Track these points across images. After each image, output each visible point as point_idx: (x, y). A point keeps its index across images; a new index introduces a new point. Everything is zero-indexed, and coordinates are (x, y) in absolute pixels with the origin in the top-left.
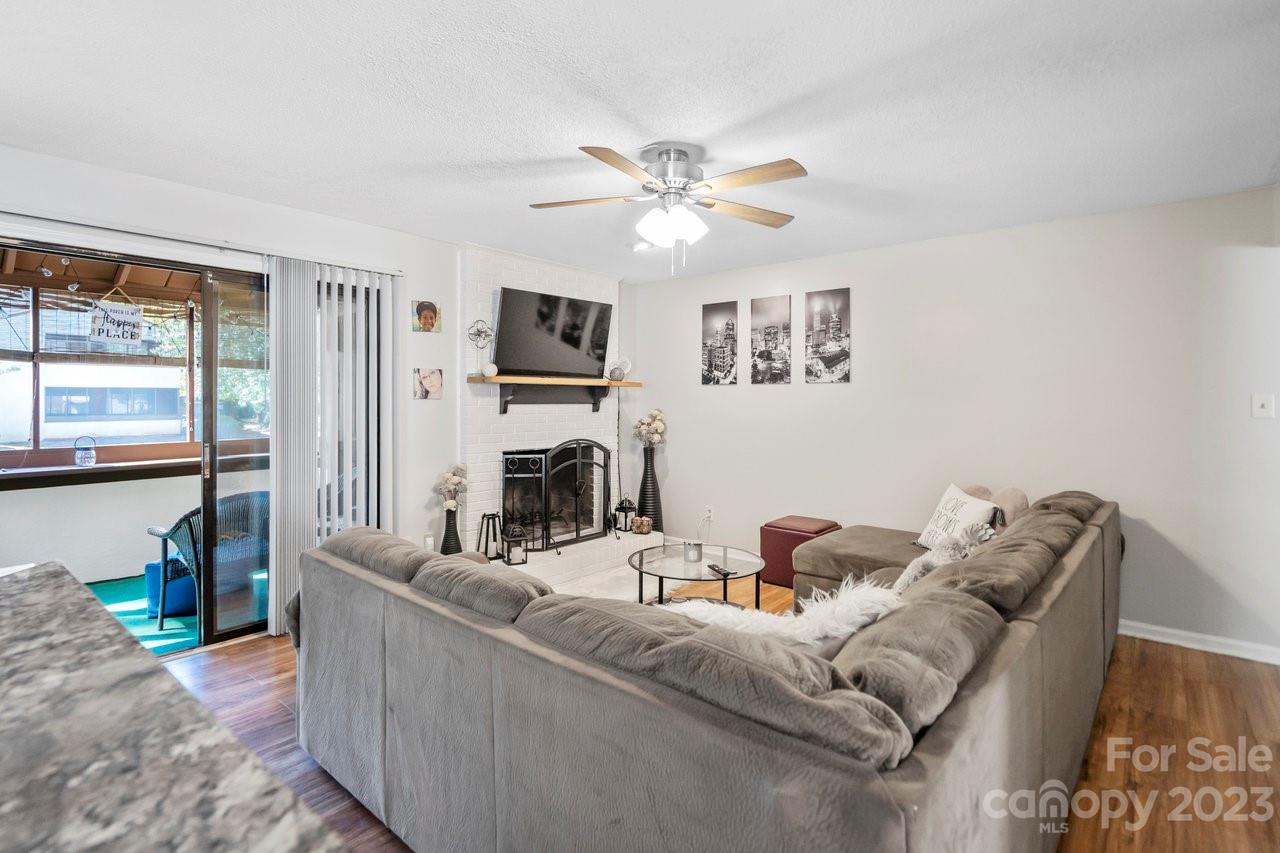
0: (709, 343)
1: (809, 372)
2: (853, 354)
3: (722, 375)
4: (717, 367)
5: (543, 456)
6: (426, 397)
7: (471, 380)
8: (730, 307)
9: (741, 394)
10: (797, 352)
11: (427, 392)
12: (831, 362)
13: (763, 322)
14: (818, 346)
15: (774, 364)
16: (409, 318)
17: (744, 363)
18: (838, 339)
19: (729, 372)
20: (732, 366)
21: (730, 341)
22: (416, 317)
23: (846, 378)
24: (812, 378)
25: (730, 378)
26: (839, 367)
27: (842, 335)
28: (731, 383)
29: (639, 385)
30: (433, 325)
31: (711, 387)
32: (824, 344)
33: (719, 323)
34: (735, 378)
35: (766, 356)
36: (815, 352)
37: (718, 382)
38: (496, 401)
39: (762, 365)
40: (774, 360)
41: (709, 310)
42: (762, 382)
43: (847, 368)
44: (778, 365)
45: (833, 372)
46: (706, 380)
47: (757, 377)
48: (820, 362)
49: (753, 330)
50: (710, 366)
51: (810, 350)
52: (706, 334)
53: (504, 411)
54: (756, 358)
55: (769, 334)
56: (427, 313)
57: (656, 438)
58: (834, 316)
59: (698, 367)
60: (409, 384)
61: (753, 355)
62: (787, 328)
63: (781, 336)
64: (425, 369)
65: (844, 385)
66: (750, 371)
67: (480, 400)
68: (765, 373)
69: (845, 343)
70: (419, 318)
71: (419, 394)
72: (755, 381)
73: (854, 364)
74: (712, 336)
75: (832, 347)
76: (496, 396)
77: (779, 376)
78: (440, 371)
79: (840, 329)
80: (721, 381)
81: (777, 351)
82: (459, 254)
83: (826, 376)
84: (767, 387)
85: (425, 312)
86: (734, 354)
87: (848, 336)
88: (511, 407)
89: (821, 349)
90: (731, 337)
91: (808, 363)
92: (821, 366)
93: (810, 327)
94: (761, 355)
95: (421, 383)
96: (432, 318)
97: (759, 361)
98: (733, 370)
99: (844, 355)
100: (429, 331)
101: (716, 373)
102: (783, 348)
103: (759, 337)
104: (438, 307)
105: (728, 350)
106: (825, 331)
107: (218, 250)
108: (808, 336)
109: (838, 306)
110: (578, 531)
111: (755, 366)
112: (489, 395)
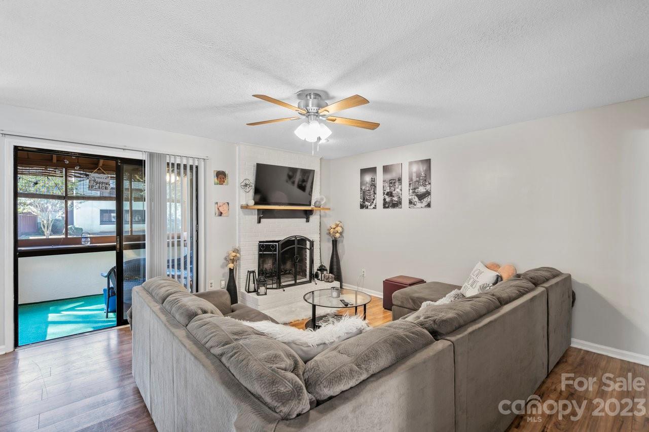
0: (363, 188)
1: (411, 202)
2: (432, 194)
3: (370, 204)
4: (367, 200)
5: (277, 244)
7: (242, 207)
8: (373, 170)
9: (378, 214)
10: (405, 192)
12: (421, 197)
13: (389, 177)
14: (415, 189)
15: (393, 199)
16: (212, 179)
17: (379, 198)
18: (424, 185)
19: (373, 202)
20: (374, 199)
21: (373, 187)
22: (216, 178)
23: (429, 205)
24: (412, 205)
25: (373, 206)
26: (425, 200)
27: (427, 183)
28: (374, 208)
29: (329, 209)
30: (224, 182)
31: (364, 210)
32: (418, 188)
33: (368, 178)
34: (375, 206)
35: (390, 194)
36: (414, 192)
37: (367, 208)
38: (256, 217)
39: (388, 199)
40: (394, 196)
41: (364, 171)
42: (388, 207)
43: (429, 200)
44: (395, 199)
45: (422, 202)
46: (362, 207)
47: (386, 205)
48: (416, 198)
49: (384, 181)
50: (364, 199)
51: (411, 191)
52: (362, 184)
53: (259, 222)
54: (385, 195)
55: (391, 183)
57: (338, 235)
58: (423, 174)
59: (358, 200)
60: (212, 209)
61: (384, 193)
62: (400, 180)
63: (397, 184)
64: (220, 202)
65: (428, 209)
66: (382, 202)
67: (247, 217)
68: (389, 203)
69: (428, 187)
70: (217, 179)
71: (217, 214)
72: (385, 207)
73: (433, 199)
74: (365, 185)
75: (422, 190)
76: (255, 214)
77: (396, 205)
78: (228, 203)
79: (425, 180)
80: (369, 207)
81: (396, 192)
82: (237, 148)
83: (419, 205)
84: (391, 210)
86: (375, 193)
87: (430, 184)
88: (262, 220)
89: (416, 191)
90: (373, 185)
91: (410, 198)
92: (416, 199)
93: (411, 179)
94: (388, 194)
95: (218, 209)
96: (223, 179)
97: (386, 197)
98: (375, 202)
99: (428, 194)
100: (222, 184)
101: (367, 203)
102: (398, 190)
103: (387, 185)
104: (227, 173)
105: (372, 192)
106: (418, 182)
108: (410, 184)
109: (425, 168)
110: (295, 280)
111: (384, 200)
112: (252, 214)
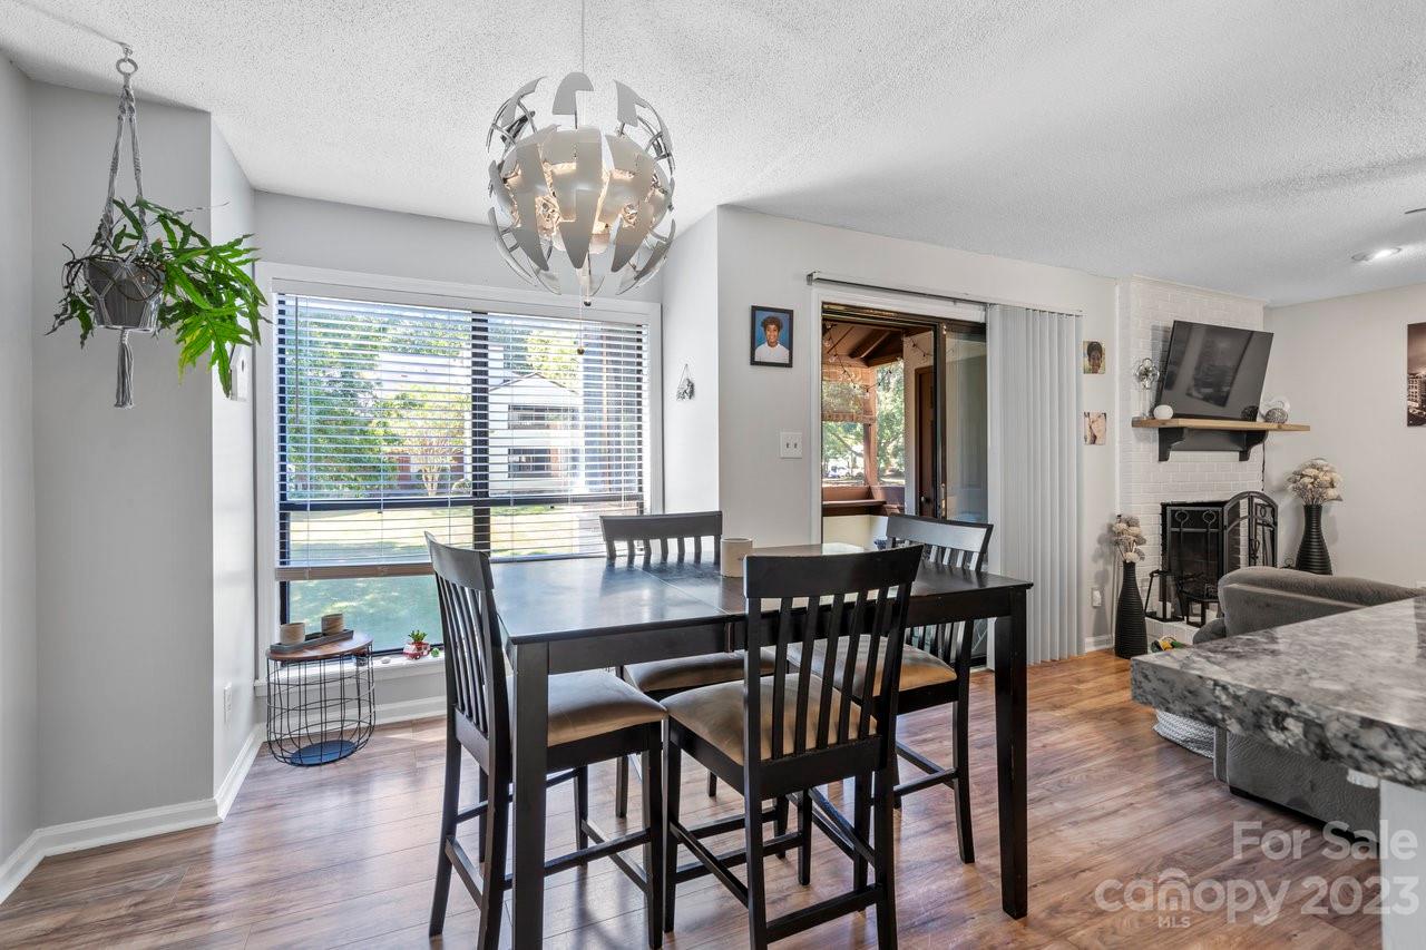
0: (1422, 372)
5: (1219, 509)
6: (1094, 443)
7: (1137, 423)
11: (1095, 437)
22: (1087, 359)
29: (1307, 428)
30: (1099, 366)
38: (1156, 447)
41: (1422, 332)
52: (1415, 362)
53: (1163, 457)
56: (1095, 351)
59: (1398, 404)
60: (1076, 430)
64: (1094, 410)
67: (1142, 445)
70: (1089, 360)
71: (1088, 439)
76: (1154, 441)
78: (1105, 414)
82: (1117, 289)
85: (1094, 353)
88: (1169, 454)
95: (1090, 427)
96: (1099, 359)
100: (1096, 372)
104: (1103, 346)
107: (951, 303)
112: (1147, 439)
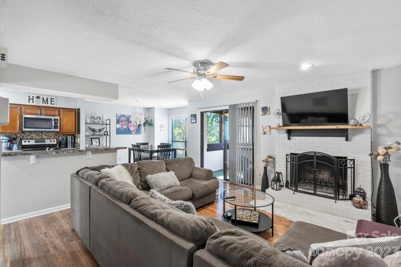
5: (294, 156)
6: (265, 134)
11: (265, 133)
22: (262, 112)
30: (267, 113)
53: (289, 139)
56: (265, 110)
64: (265, 125)
71: (263, 133)
76: (285, 134)
78: (269, 126)
85: (264, 110)
95: (263, 130)
96: (266, 111)
100: (266, 115)
104: (268, 107)
110: (315, 190)
